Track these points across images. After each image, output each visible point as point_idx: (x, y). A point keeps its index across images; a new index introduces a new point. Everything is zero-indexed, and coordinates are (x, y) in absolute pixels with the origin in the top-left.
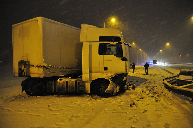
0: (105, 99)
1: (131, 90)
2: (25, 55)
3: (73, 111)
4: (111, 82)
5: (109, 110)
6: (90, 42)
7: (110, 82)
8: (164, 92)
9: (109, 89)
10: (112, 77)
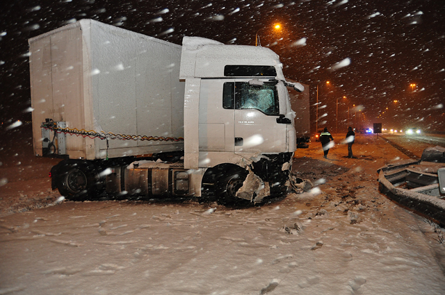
0: (235, 212)
1: (299, 193)
2: (56, 108)
3: (150, 238)
4: (251, 172)
5: (233, 239)
6: (202, 78)
7: (248, 172)
8: (377, 201)
9: (244, 190)
10: (253, 163)
